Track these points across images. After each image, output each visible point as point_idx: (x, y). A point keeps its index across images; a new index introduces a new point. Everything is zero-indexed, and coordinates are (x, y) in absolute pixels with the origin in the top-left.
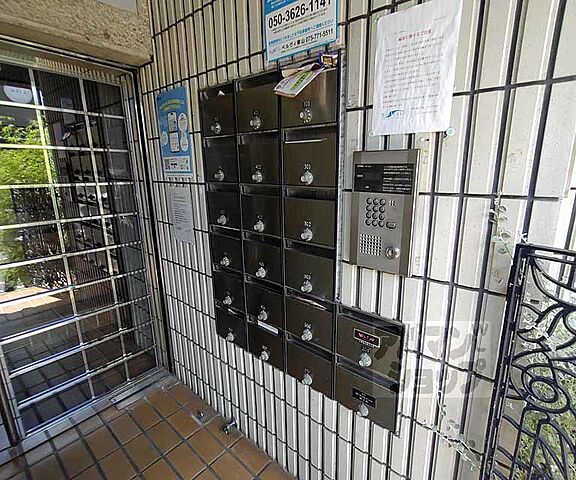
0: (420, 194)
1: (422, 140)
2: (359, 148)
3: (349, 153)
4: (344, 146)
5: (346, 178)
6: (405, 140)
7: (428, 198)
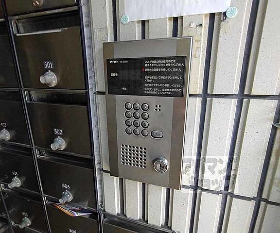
0: (191, 95)
1: (193, 25)
2: (110, 39)
3: (98, 46)
4: (90, 38)
5: (97, 79)
6: (169, 26)
7: (199, 100)
